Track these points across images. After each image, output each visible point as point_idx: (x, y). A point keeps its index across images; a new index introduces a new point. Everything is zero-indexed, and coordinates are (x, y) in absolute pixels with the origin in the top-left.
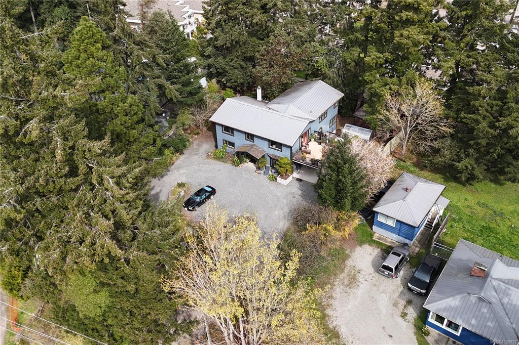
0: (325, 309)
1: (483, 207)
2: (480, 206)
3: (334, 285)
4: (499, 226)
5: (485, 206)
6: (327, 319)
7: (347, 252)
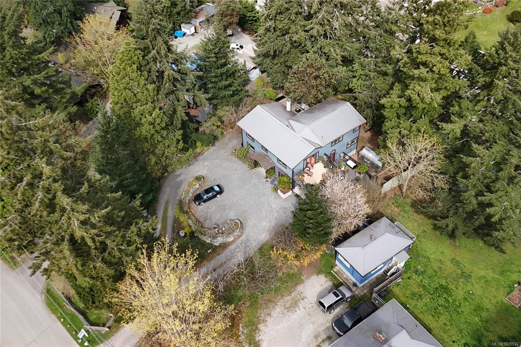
0: (259, 323)
1: (454, 265)
2: (452, 263)
3: (277, 305)
4: (457, 288)
5: (457, 264)
6: (257, 332)
7: (303, 278)
